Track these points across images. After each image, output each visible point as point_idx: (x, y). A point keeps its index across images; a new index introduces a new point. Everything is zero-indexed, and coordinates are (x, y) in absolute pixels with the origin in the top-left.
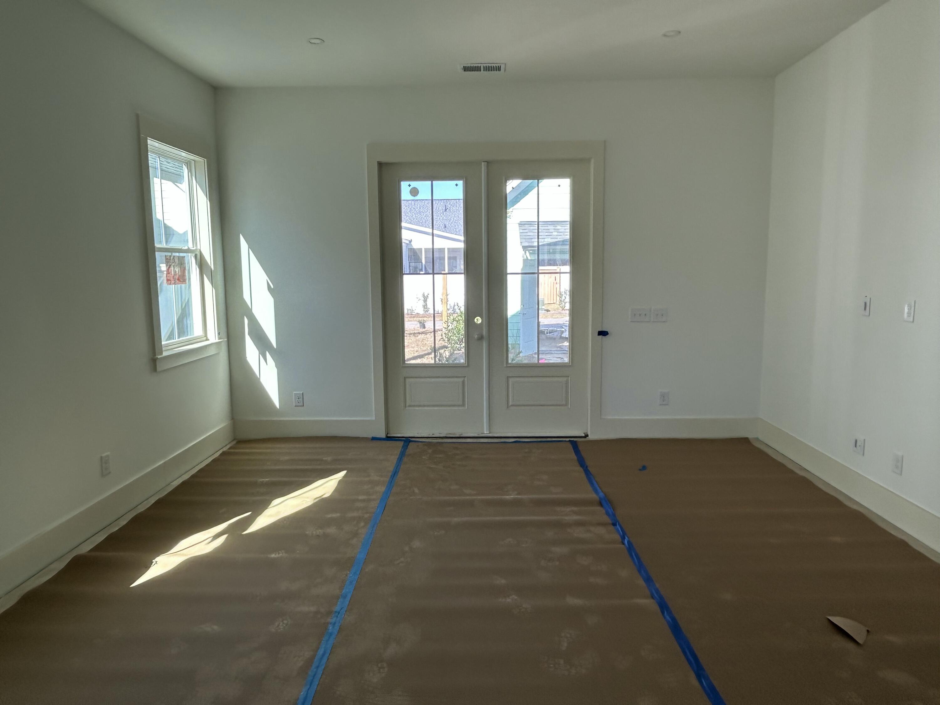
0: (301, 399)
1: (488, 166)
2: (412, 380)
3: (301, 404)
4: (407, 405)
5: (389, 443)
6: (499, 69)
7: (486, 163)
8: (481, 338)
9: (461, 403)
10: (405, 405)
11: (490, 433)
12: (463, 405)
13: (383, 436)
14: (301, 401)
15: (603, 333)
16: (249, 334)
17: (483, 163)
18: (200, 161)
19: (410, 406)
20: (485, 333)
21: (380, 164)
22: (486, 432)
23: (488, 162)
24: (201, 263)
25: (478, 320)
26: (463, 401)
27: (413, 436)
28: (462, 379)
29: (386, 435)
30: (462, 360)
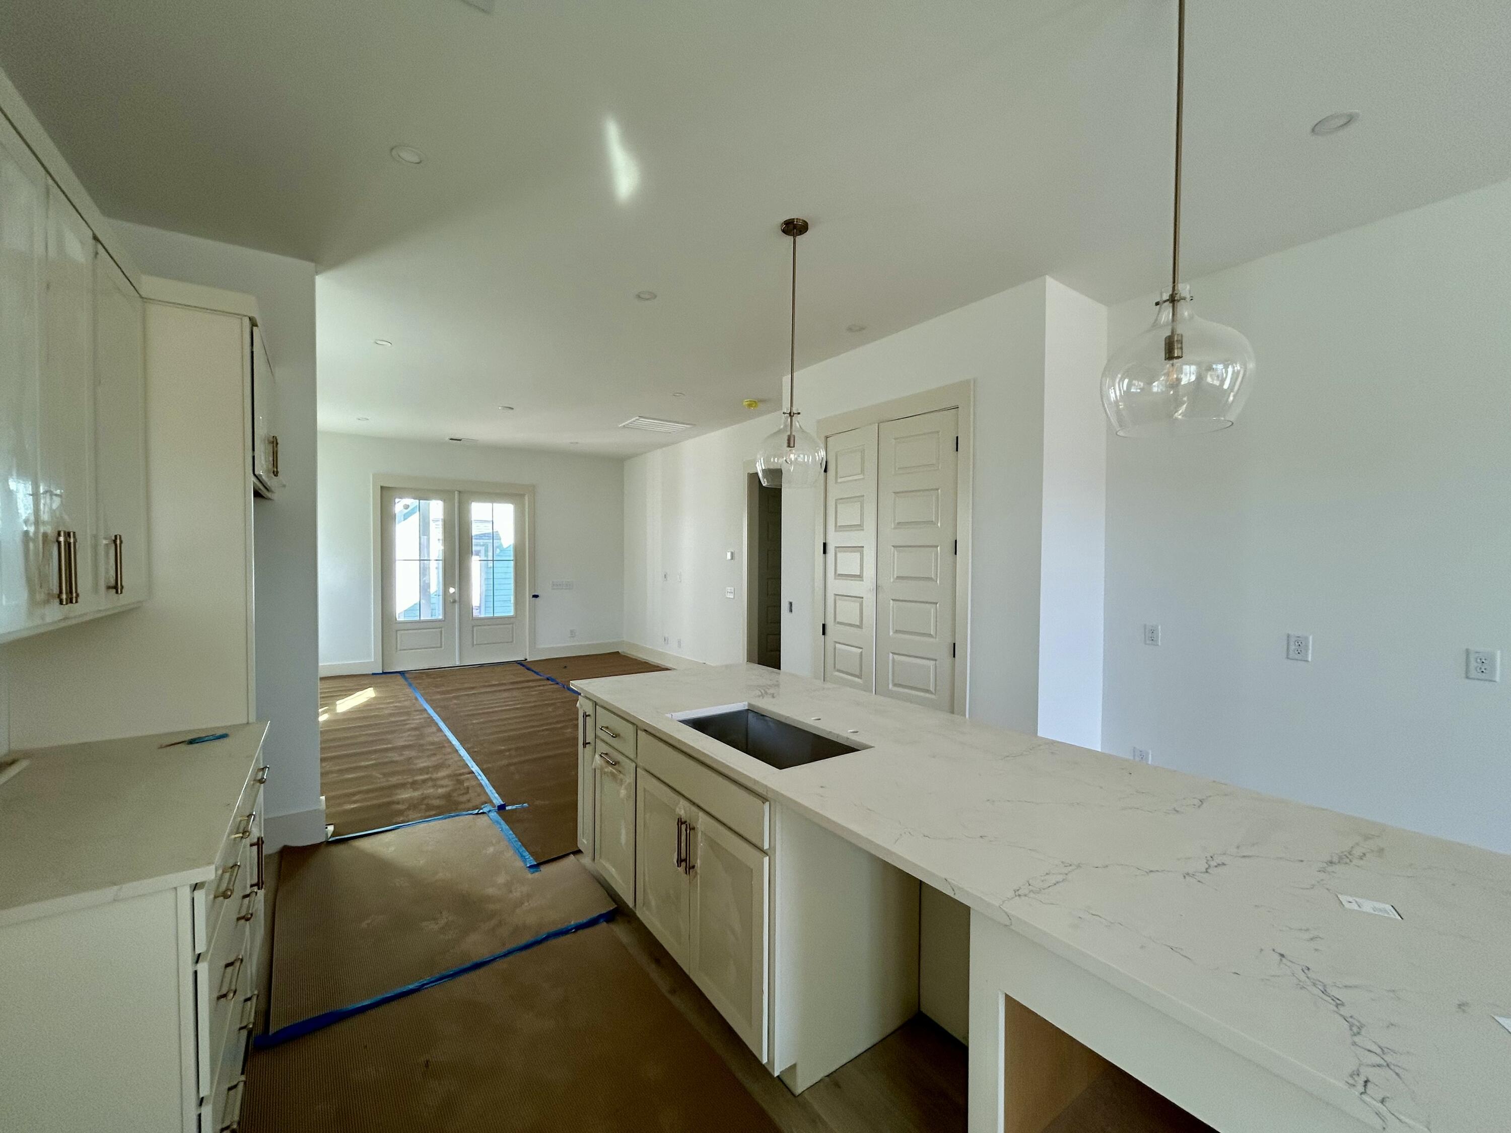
1: (459, 495)
2: (402, 632)
5: (384, 675)
6: (460, 440)
7: (458, 492)
8: (454, 602)
9: (439, 645)
10: (397, 648)
11: (461, 664)
12: (441, 647)
13: (381, 672)
15: (536, 596)
17: (456, 492)
19: (400, 650)
20: (457, 598)
21: (382, 487)
22: (458, 664)
23: (460, 492)
25: (452, 590)
26: (441, 644)
27: (403, 670)
28: (440, 629)
29: (383, 672)
30: (441, 617)
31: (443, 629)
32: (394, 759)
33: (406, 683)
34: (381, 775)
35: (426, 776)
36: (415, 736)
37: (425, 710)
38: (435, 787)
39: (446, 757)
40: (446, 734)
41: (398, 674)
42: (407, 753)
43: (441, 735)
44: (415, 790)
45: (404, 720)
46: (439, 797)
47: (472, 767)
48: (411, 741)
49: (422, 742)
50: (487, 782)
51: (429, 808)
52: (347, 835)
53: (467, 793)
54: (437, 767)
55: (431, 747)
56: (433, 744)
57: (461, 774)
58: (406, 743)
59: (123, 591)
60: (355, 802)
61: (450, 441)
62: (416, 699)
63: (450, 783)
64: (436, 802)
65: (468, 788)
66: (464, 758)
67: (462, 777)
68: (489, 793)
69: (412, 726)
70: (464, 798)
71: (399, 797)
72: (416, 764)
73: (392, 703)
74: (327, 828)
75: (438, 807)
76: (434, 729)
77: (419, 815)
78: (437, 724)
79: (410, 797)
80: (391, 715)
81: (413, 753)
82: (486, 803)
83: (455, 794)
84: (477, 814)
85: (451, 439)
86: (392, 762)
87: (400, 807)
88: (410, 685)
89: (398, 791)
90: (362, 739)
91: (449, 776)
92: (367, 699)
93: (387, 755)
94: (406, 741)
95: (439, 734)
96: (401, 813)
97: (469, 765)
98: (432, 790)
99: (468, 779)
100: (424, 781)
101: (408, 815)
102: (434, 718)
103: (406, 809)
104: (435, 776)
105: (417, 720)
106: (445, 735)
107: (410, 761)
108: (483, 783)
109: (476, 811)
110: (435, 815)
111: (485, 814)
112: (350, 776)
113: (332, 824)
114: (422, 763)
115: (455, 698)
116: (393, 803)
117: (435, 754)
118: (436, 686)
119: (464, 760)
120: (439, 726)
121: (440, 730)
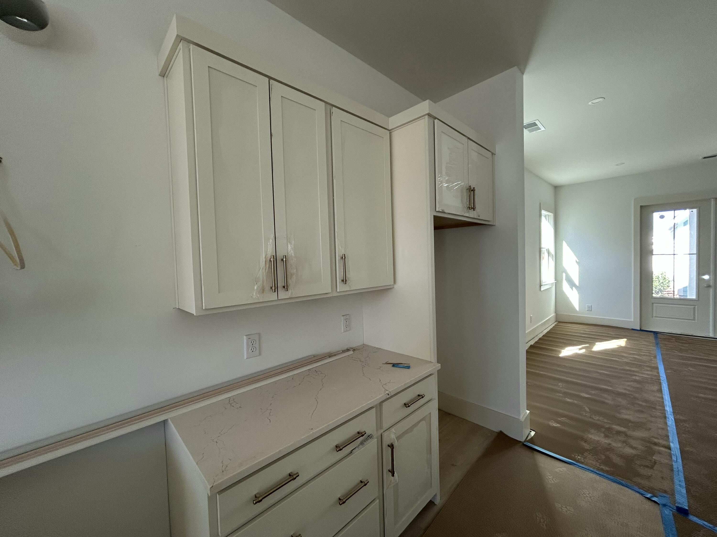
0: (590, 308)
1: (716, 201)
2: (658, 304)
3: (590, 310)
4: (654, 315)
5: (640, 332)
7: (714, 199)
8: (709, 286)
9: (692, 318)
11: (715, 336)
12: (694, 319)
14: (590, 309)
16: (566, 279)
18: (551, 215)
19: (655, 317)
20: (711, 285)
21: (640, 206)
24: (549, 253)
25: (706, 277)
26: (694, 318)
27: (657, 331)
28: (694, 307)
29: (640, 329)
30: (694, 297)
31: (696, 307)
32: (606, 401)
33: (654, 342)
34: (589, 409)
35: (623, 429)
36: (634, 387)
37: (657, 368)
38: (625, 444)
39: (653, 419)
40: (664, 396)
41: (652, 334)
42: (620, 400)
43: (658, 395)
44: (606, 436)
45: (634, 371)
46: (623, 457)
47: (673, 443)
48: (629, 391)
49: (637, 395)
50: (681, 468)
51: (608, 461)
52: (539, 447)
53: (652, 467)
54: (638, 425)
55: (644, 404)
56: (646, 401)
57: (656, 444)
58: (624, 391)
59: (347, 282)
60: (558, 422)
61: (704, 159)
62: (655, 357)
63: (640, 447)
64: (617, 460)
65: (655, 463)
66: (669, 429)
67: (657, 448)
68: (676, 481)
69: (637, 378)
70: (643, 471)
71: (590, 436)
72: (620, 413)
73: (634, 354)
74: (531, 432)
75: (614, 465)
76: (656, 388)
77: (594, 463)
78: (660, 384)
79: (598, 441)
80: (627, 364)
81: (624, 402)
82: (665, 492)
83: (638, 462)
84: (649, 499)
85: (705, 158)
86: (604, 403)
87: (586, 446)
88: (657, 344)
89: (592, 431)
90: (594, 375)
91: (643, 440)
92: (617, 347)
93: (603, 395)
94: (625, 389)
95: (659, 395)
96: (582, 451)
97: (670, 438)
98: (619, 445)
99: (660, 453)
100: (619, 433)
101: (585, 458)
102: (661, 378)
103: (587, 450)
104: (630, 433)
105: (646, 374)
106: (662, 398)
107: (619, 408)
108: (675, 466)
109: (649, 495)
110: (607, 472)
111: (657, 505)
112: (569, 400)
113: (535, 431)
114: (627, 415)
115: (691, 365)
116: (582, 439)
117: (642, 412)
118: (681, 350)
119: (667, 430)
120: (661, 387)
121: (660, 390)
